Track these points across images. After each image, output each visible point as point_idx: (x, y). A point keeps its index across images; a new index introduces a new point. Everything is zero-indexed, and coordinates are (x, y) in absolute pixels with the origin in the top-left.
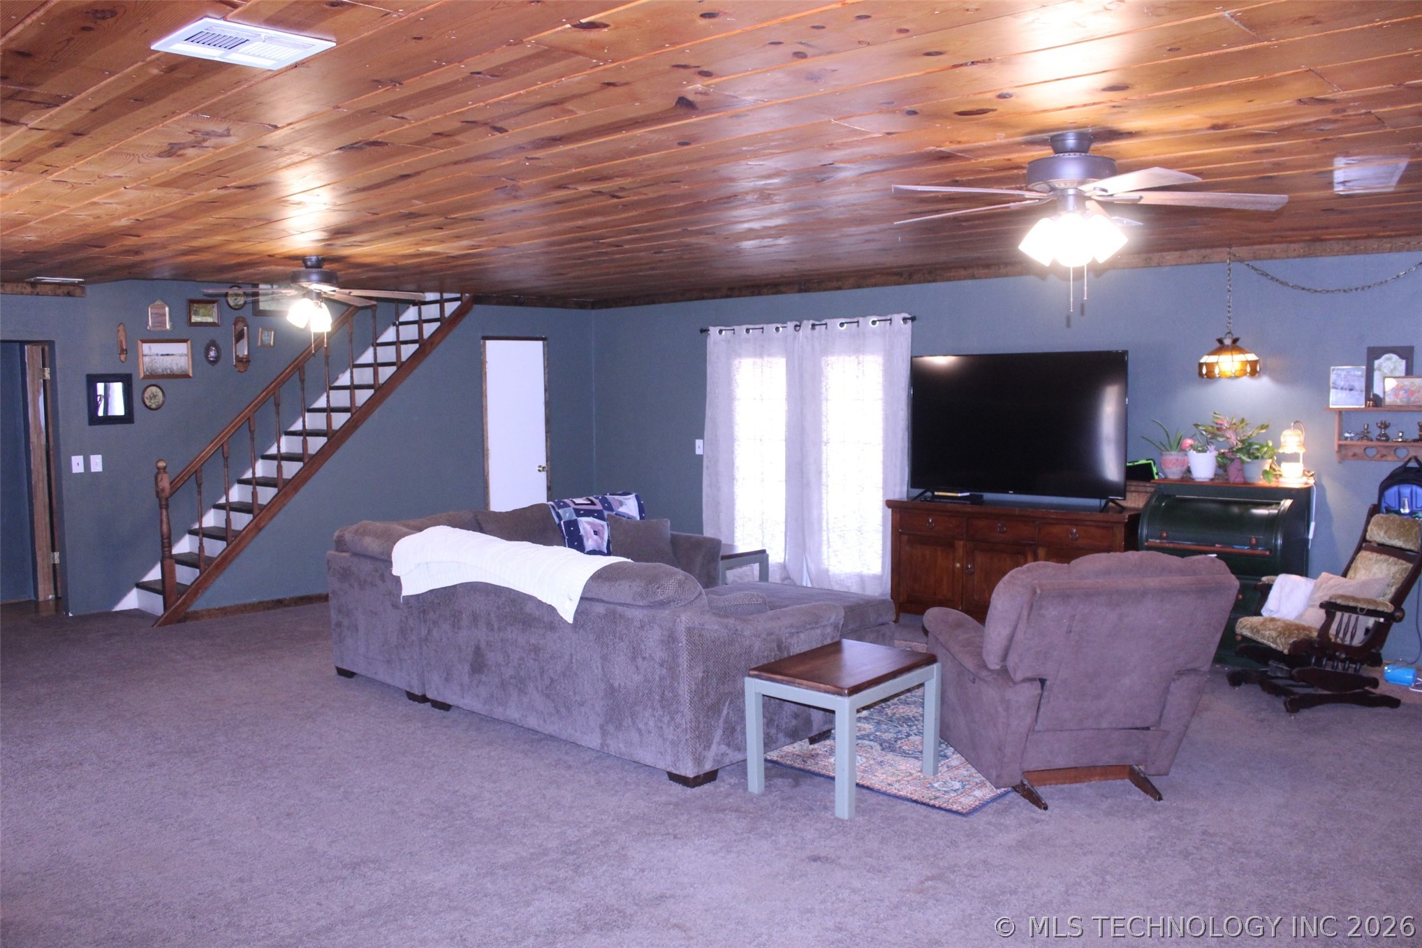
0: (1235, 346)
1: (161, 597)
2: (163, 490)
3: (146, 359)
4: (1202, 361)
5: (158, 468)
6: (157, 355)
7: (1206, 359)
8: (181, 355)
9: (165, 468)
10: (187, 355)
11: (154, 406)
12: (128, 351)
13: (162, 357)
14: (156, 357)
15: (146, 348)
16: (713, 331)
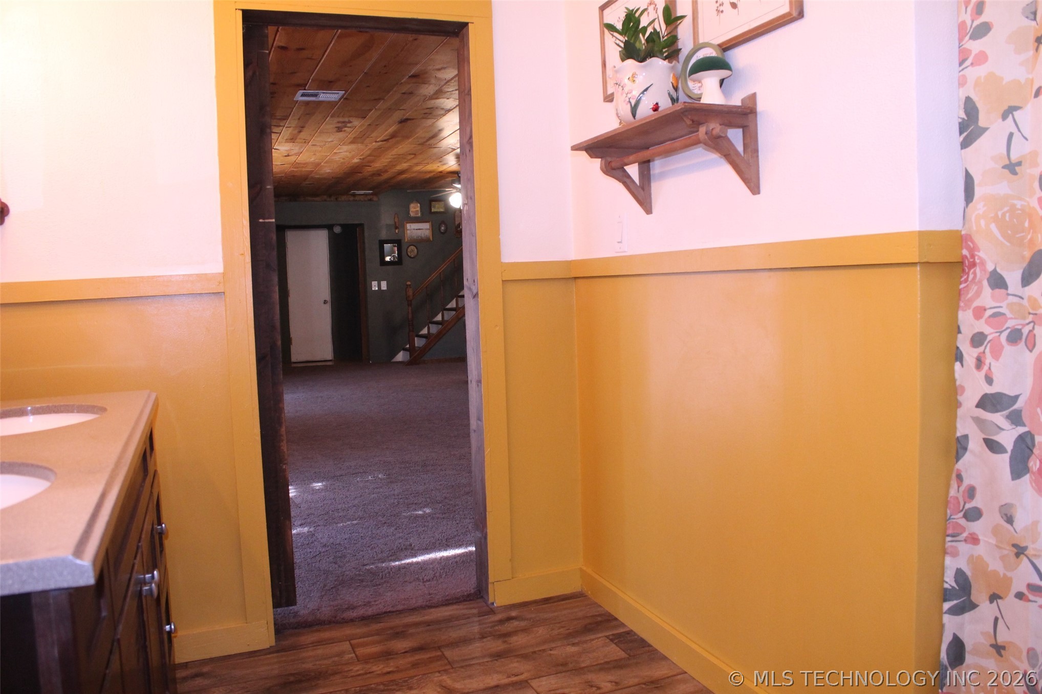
1: (408, 353)
2: (409, 296)
3: (409, 232)
5: (407, 285)
6: (414, 229)
8: (426, 229)
9: (410, 285)
10: (429, 229)
11: (412, 256)
12: (399, 226)
13: (416, 231)
14: (414, 231)
15: (409, 226)
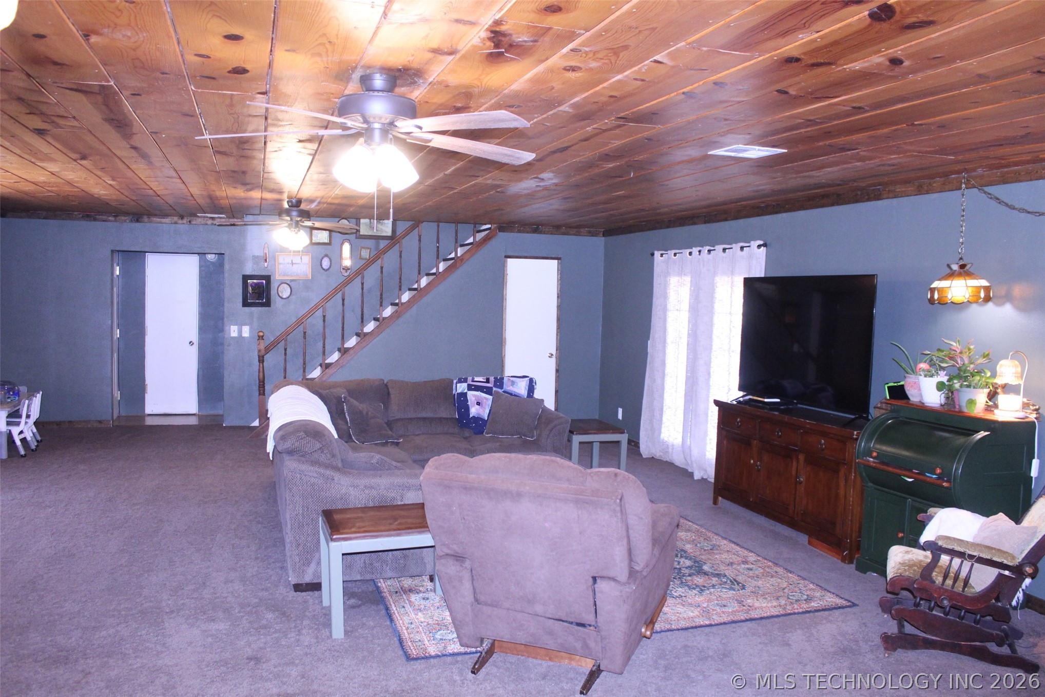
0: (964, 271)
2: (260, 351)
3: (281, 266)
4: (933, 286)
5: (259, 337)
7: (936, 284)
8: (304, 264)
10: (308, 264)
11: (284, 296)
12: (268, 259)
13: (291, 265)
14: (288, 265)
15: (281, 259)
16: (657, 254)
